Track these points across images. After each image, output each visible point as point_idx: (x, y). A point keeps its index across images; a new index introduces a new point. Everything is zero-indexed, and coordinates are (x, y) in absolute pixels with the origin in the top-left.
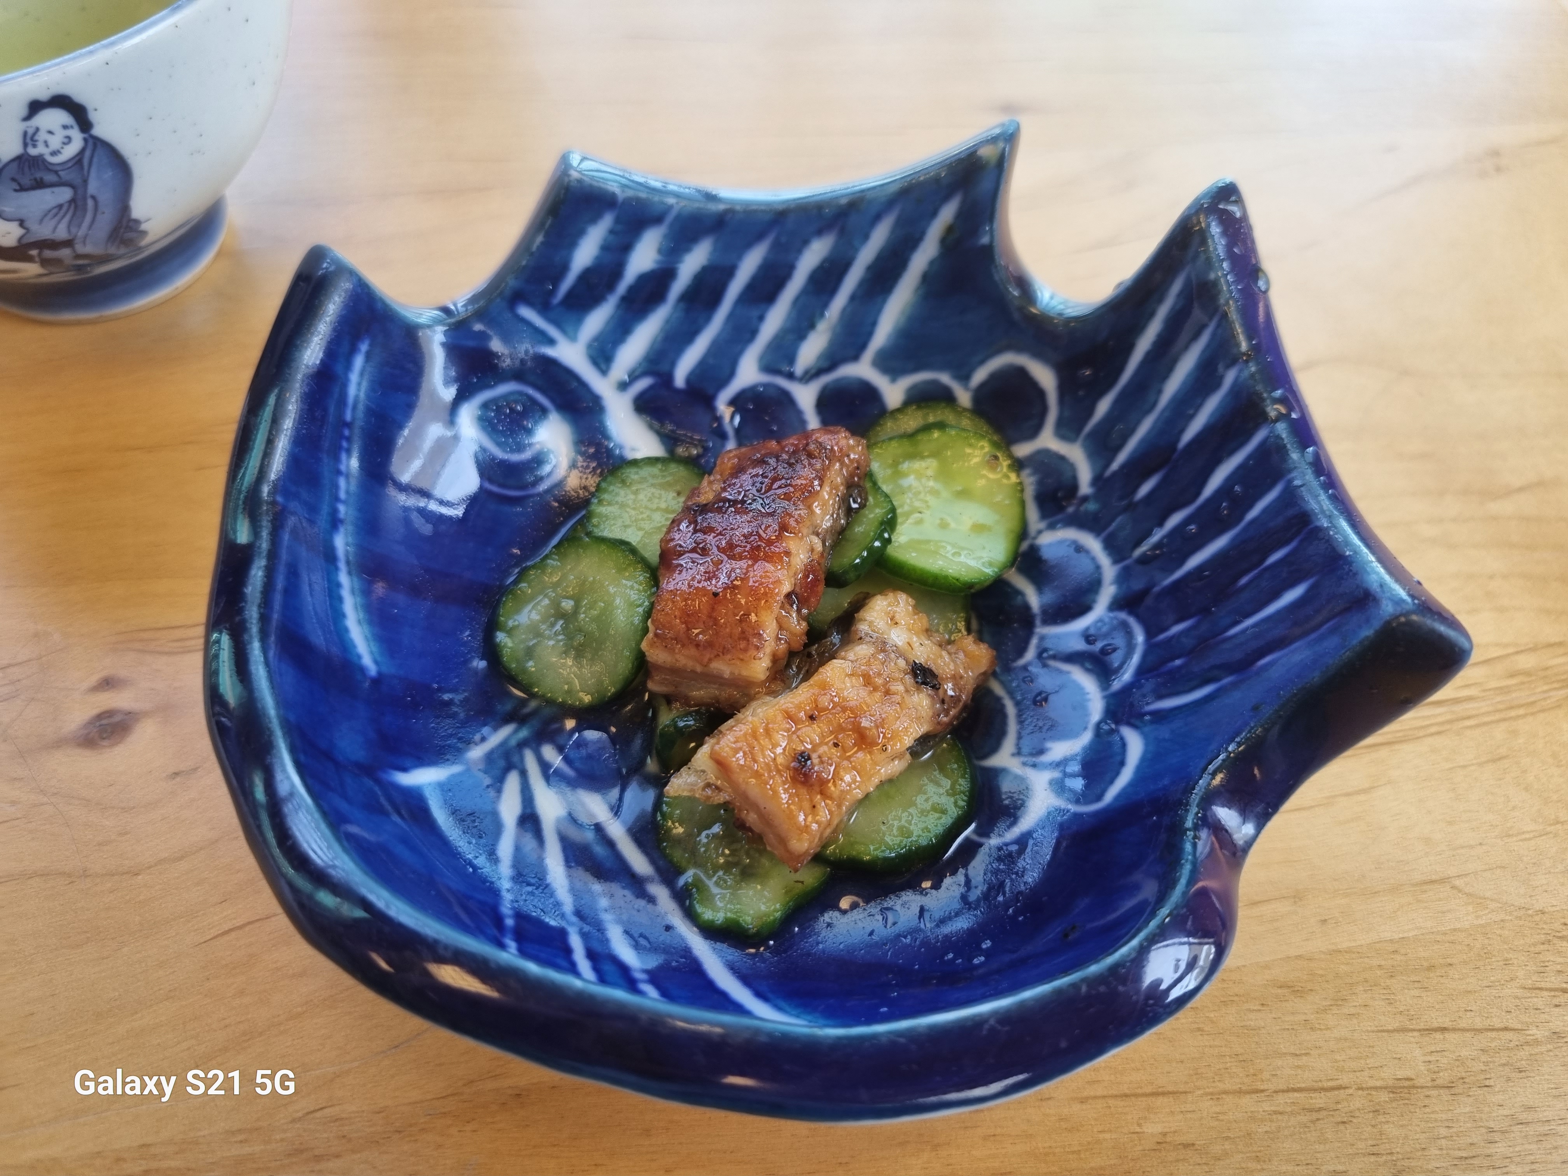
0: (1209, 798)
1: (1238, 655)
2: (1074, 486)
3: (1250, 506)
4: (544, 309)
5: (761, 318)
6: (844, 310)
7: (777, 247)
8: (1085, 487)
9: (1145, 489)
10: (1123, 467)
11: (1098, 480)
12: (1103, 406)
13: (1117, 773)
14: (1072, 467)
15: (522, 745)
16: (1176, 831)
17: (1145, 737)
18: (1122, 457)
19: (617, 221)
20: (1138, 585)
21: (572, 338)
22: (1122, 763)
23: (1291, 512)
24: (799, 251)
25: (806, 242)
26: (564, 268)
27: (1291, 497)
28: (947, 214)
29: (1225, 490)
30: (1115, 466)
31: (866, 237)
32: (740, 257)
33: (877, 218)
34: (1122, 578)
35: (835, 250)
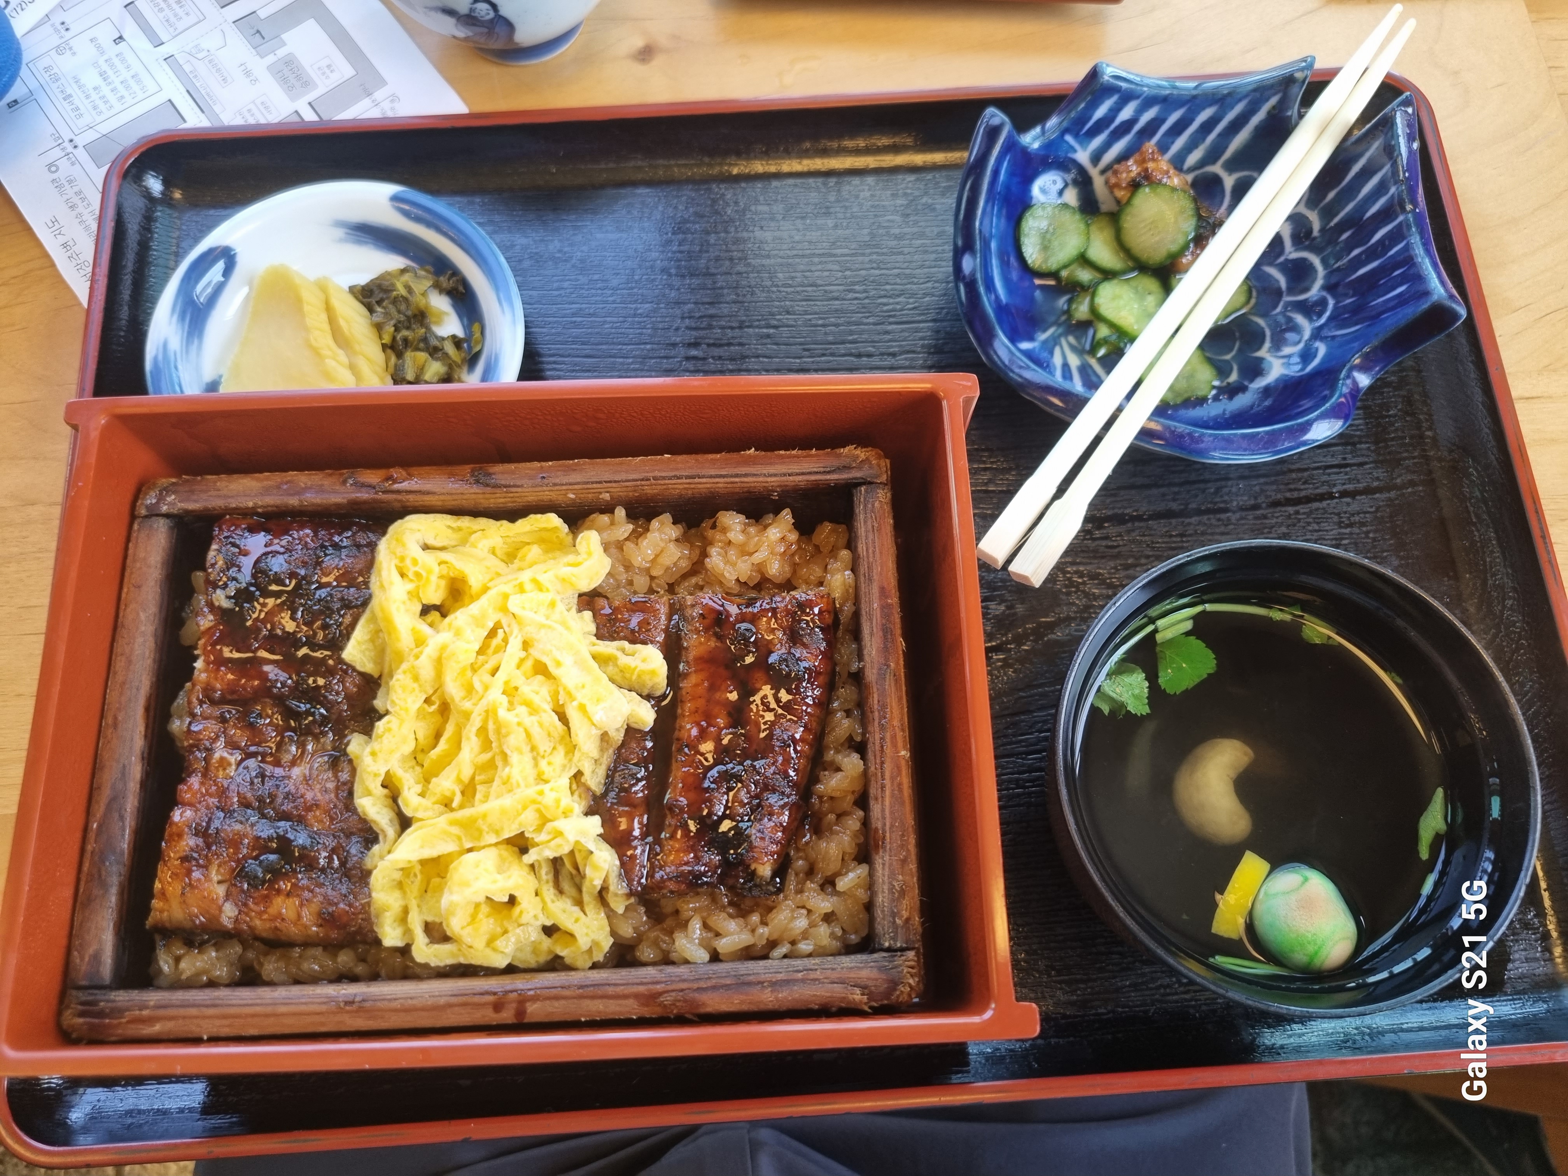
0: (1353, 368)
1: (1374, 313)
2: (1310, 231)
3: (1391, 249)
4: (1076, 136)
5: (1173, 143)
6: (1213, 141)
7: (1189, 109)
8: (1316, 232)
9: (1345, 236)
10: (1336, 225)
11: (1322, 230)
12: (1331, 195)
13: (1312, 360)
14: (1310, 222)
15: (1060, 335)
16: (1337, 380)
17: (1327, 346)
18: (1336, 220)
19: (1120, 98)
20: (1334, 280)
21: (1084, 148)
22: (1315, 356)
23: (1406, 254)
24: (1199, 113)
25: (1204, 109)
26: (1090, 118)
27: (1407, 248)
28: (1273, 101)
29: (1381, 241)
30: (1332, 224)
31: (1232, 108)
32: (1170, 115)
33: (1240, 100)
34: (1327, 277)
35: (1215, 113)
